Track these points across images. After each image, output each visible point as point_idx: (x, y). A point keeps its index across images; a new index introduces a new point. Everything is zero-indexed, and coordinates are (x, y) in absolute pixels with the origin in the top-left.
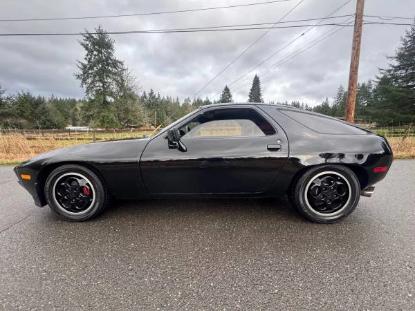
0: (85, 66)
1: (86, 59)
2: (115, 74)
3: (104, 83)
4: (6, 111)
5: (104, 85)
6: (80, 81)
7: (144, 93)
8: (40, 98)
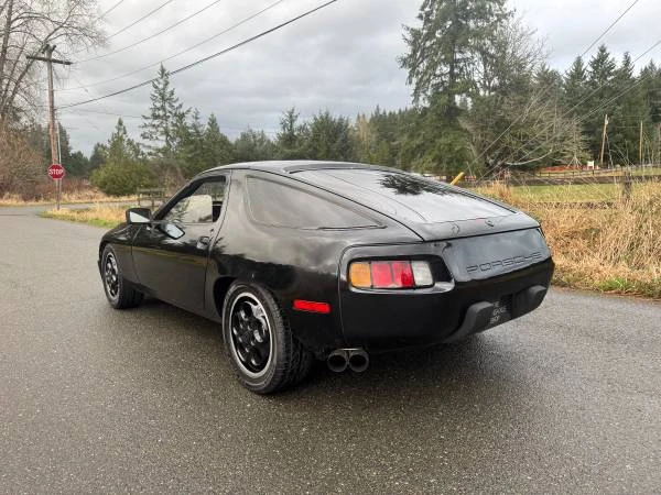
0: (416, 34)
1: (420, 17)
2: (478, 35)
3: (453, 63)
4: (296, 151)
5: (452, 68)
6: (407, 71)
7: (579, 63)
8: (341, 119)
